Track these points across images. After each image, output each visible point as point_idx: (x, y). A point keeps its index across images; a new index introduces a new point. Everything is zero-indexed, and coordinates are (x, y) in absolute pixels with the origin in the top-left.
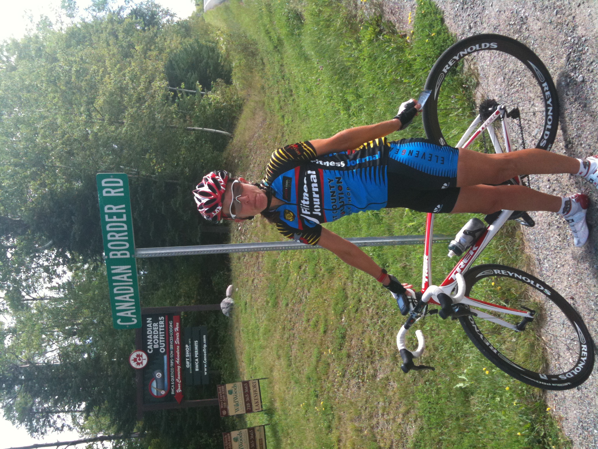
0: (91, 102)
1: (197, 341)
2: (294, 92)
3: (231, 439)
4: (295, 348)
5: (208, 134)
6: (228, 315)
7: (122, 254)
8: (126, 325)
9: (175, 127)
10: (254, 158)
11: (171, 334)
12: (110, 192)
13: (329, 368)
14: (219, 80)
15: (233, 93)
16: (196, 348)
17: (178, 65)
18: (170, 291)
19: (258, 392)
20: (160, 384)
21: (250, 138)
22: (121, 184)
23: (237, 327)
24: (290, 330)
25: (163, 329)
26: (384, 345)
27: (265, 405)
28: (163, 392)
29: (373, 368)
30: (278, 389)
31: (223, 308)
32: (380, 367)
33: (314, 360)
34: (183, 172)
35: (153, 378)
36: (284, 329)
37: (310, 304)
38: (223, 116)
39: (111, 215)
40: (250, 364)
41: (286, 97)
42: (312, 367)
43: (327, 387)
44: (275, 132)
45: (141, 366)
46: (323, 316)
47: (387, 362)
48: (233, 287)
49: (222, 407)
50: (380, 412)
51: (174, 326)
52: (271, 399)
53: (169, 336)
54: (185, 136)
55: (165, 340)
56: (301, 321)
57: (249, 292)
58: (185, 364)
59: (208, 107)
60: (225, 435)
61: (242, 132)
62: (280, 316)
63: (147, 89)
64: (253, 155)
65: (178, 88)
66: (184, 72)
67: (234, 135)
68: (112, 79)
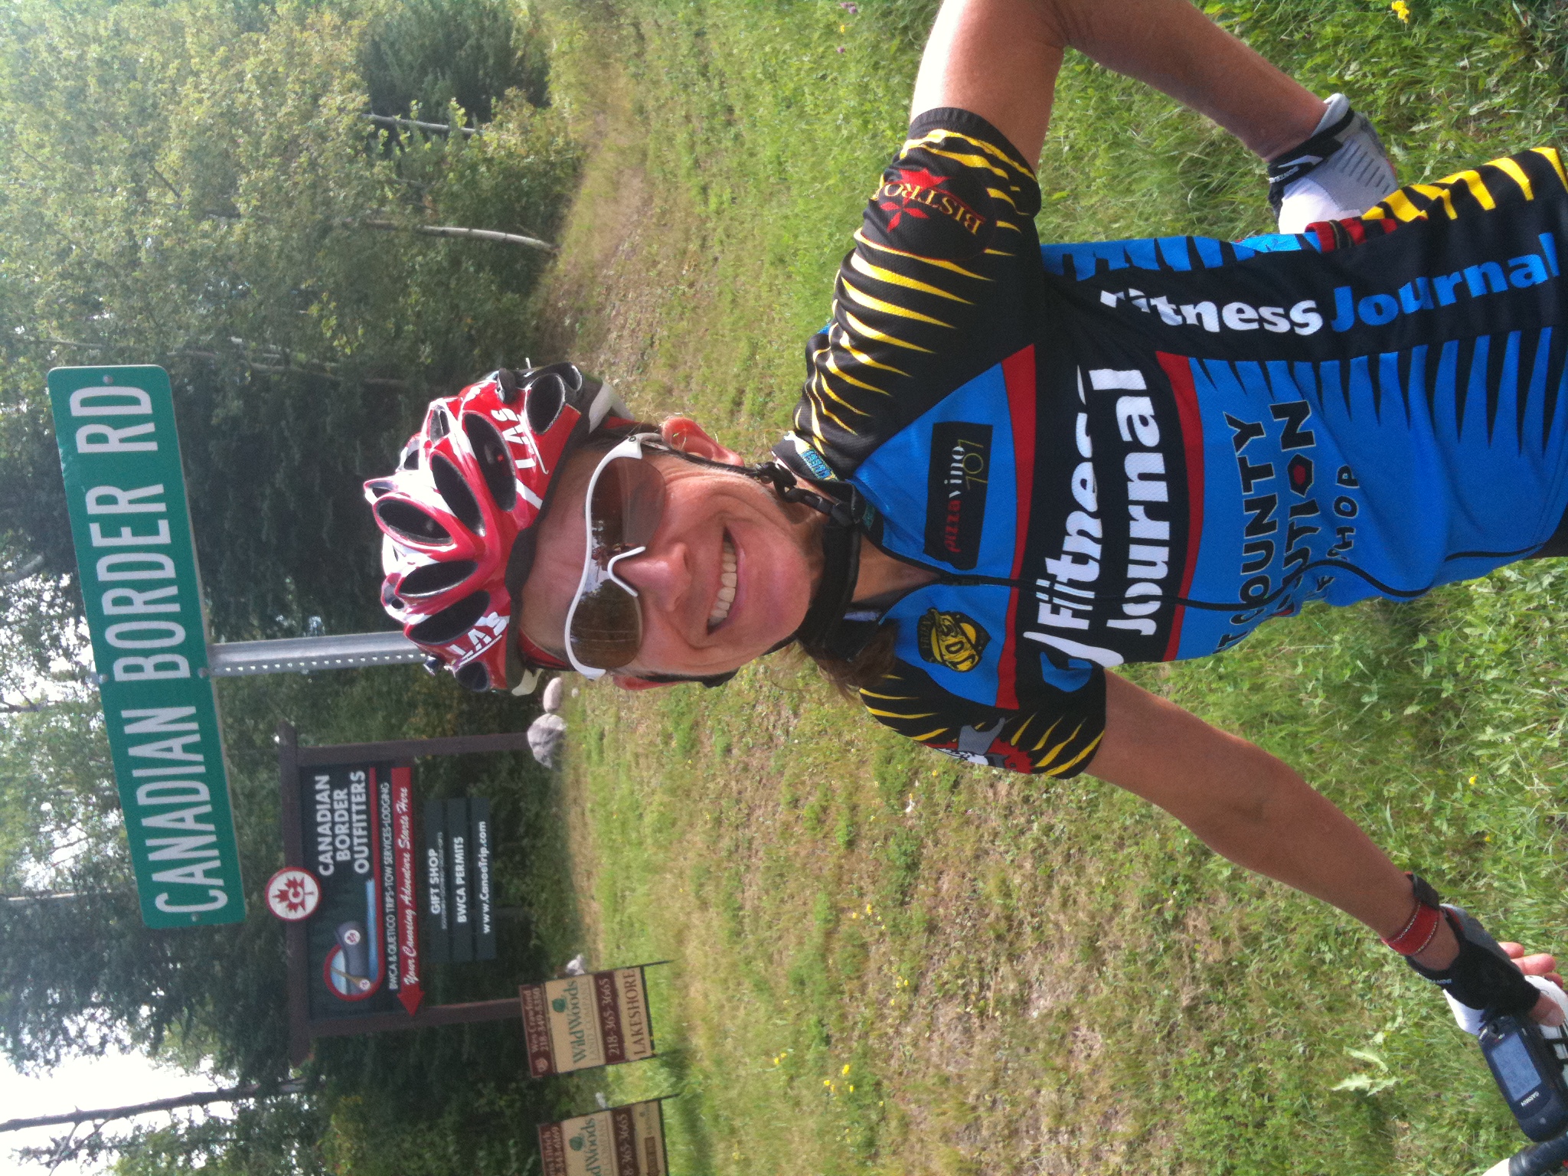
0: (146, 154)
1: (460, 840)
2: (737, 112)
3: (562, 1141)
4: (753, 890)
5: (485, 246)
6: (548, 764)
7: (158, 667)
8: (189, 915)
9: (388, 227)
10: (618, 313)
11: (387, 821)
12: (101, 439)
13: (867, 957)
14: (511, 92)
15: (553, 129)
16: (459, 857)
17: (396, 53)
18: (385, 689)
19: (641, 1004)
20: (356, 963)
21: (606, 256)
22: (146, 407)
23: (575, 800)
24: (737, 827)
25: (363, 807)
26: (1053, 903)
27: (663, 1039)
28: (365, 985)
29: (1017, 974)
30: (700, 998)
31: (536, 744)
32: (1041, 972)
33: (815, 926)
34: (413, 355)
35: (337, 945)
36: (718, 822)
37: (800, 754)
38: (528, 194)
39: (111, 525)
40: (615, 910)
41: (712, 130)
42: (809, 949)
43: (859, 1018)
44: (679, 235)
45: (300, 914)
46: (844, 794)
47: (1064, 959)
48: (562, 684)
49: (535, 1049)
50: (1045, 1123)
51: (394, 797)
52: (679, 1022)
53: (381, 825)
54: (420, 253)
55: (369, 837)
56: (771, 804)
57: (611, 702)
58: (427, 904)
59: (483, 169)
60: (544, 1130)
61: (584, 240)
62: (706, 780)
63: (307, 116)
64: (617, 303)
65: (398, 118)
66: (415, 74)
67: (558, 247)
68: (204, 91)
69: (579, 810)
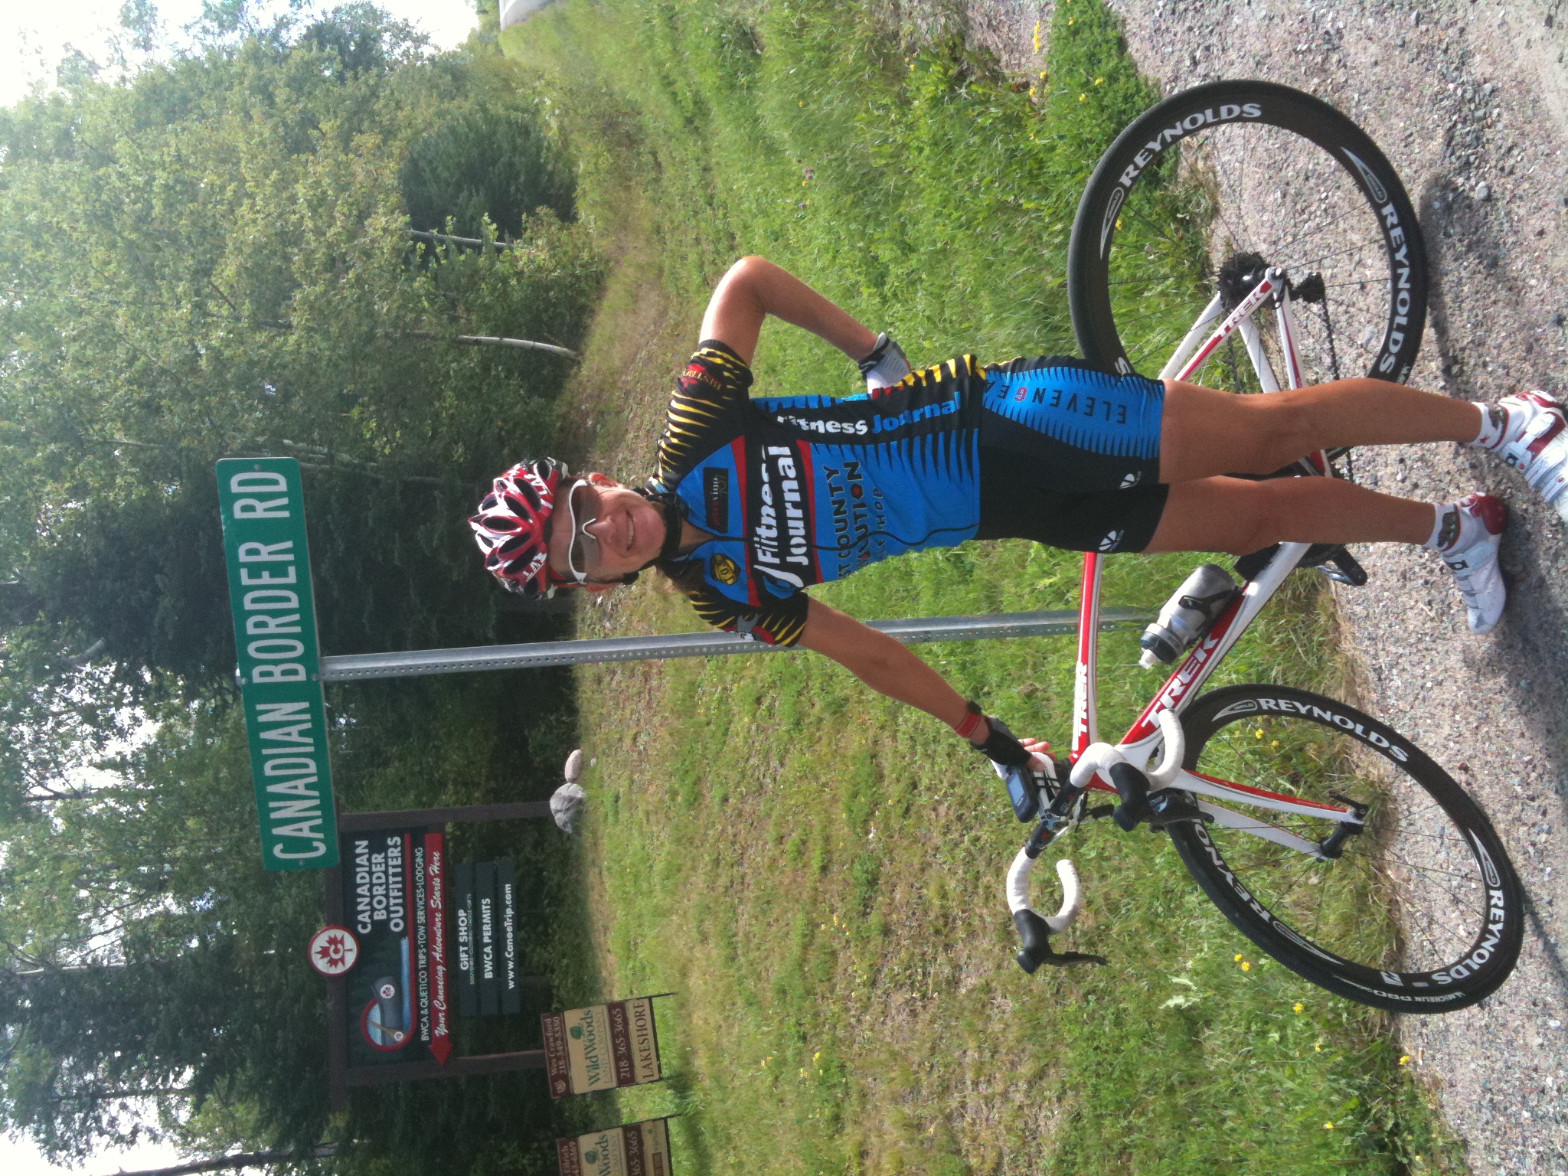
0: (204, 271)
1: (488, 901)
2: (738, 239)
3: (578, 1151)
4: (746, 912)
5: (515, 354)
6: (569, 830)
7: (284, 673)
8: (297, 860)
9: (426, 336)
10: (635, 416)
11: (421, 883)
12: (252, 509)
13: (836, 963)
14: (542, 210)
15: (579, 243)
16: (486, 917)
17: (433, 170)
18: (417, 769)
19: (650, 1031)
20: (390, 1016)
21: (625, 363)
22: (283, 486)
23: (593, 862)
24: (732, 866)
25: (399, 870)
26: (978, 900)
27: (669, 1064)
28: (399, 1037)
29: (951, 960)
30: (701, 1022)
31: (557, 811)
32: (969, 957)
33: (795, 942)
34: (447, 456)
35: (373, 999)
36: (717, 862)
37: (785, 797)
38: (555, 305)
39: (255, 570)
40: (628, 958)
41: (717, 252)
42: (790, 962)
43: (829, 1014)
45: (340, 969)
46: (819, 827)
47: (986, 945)
48: (582, 755)
49: (554, 1072)
50: (969, 1077)
51: (428, 860)
52: (683, 1047)
53: (415, 887)
54: (454, 360)
55: (403, 897)
56: (761, 842)
57: (625, 767)
58: (457, 961)
59: (514, 282)
60: (562, 1145)
61: (605, 348)
62: (707, 828)
63: (352, 236)
64: (635, 407)
65: (435, 232)
66: (450, 190)
67: (582, 354)
68: (258, 212)
69: (597, 870)
